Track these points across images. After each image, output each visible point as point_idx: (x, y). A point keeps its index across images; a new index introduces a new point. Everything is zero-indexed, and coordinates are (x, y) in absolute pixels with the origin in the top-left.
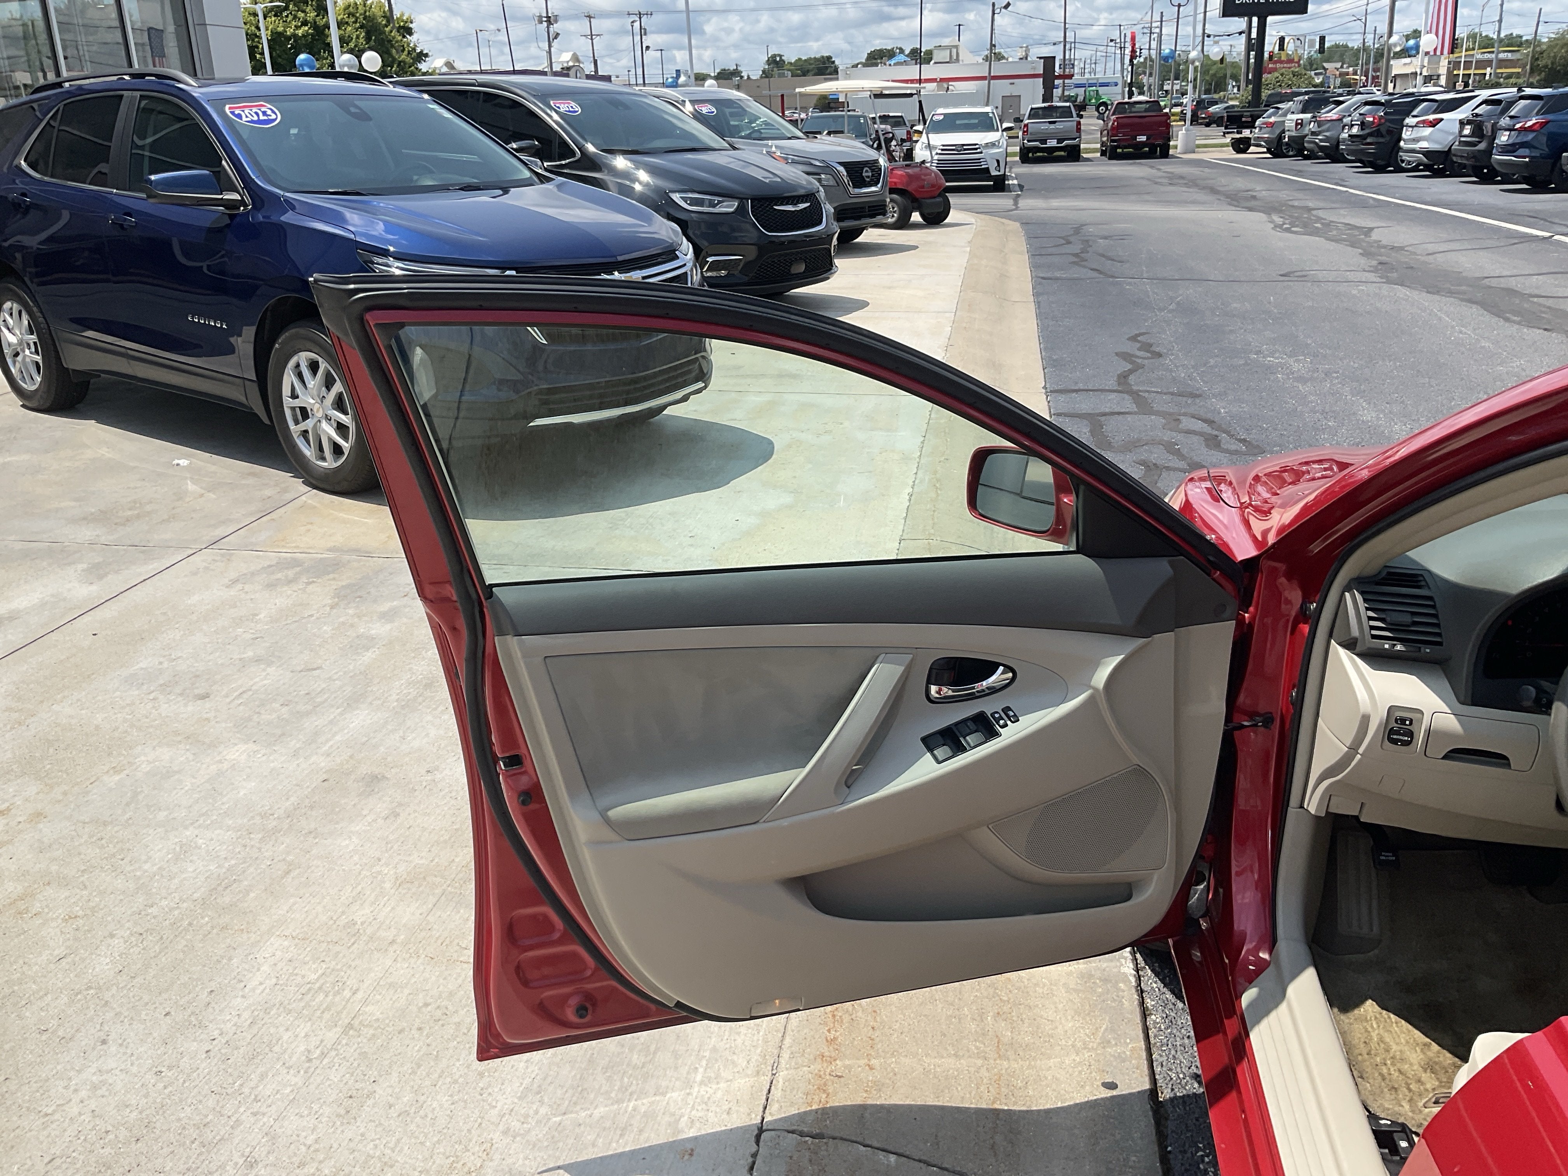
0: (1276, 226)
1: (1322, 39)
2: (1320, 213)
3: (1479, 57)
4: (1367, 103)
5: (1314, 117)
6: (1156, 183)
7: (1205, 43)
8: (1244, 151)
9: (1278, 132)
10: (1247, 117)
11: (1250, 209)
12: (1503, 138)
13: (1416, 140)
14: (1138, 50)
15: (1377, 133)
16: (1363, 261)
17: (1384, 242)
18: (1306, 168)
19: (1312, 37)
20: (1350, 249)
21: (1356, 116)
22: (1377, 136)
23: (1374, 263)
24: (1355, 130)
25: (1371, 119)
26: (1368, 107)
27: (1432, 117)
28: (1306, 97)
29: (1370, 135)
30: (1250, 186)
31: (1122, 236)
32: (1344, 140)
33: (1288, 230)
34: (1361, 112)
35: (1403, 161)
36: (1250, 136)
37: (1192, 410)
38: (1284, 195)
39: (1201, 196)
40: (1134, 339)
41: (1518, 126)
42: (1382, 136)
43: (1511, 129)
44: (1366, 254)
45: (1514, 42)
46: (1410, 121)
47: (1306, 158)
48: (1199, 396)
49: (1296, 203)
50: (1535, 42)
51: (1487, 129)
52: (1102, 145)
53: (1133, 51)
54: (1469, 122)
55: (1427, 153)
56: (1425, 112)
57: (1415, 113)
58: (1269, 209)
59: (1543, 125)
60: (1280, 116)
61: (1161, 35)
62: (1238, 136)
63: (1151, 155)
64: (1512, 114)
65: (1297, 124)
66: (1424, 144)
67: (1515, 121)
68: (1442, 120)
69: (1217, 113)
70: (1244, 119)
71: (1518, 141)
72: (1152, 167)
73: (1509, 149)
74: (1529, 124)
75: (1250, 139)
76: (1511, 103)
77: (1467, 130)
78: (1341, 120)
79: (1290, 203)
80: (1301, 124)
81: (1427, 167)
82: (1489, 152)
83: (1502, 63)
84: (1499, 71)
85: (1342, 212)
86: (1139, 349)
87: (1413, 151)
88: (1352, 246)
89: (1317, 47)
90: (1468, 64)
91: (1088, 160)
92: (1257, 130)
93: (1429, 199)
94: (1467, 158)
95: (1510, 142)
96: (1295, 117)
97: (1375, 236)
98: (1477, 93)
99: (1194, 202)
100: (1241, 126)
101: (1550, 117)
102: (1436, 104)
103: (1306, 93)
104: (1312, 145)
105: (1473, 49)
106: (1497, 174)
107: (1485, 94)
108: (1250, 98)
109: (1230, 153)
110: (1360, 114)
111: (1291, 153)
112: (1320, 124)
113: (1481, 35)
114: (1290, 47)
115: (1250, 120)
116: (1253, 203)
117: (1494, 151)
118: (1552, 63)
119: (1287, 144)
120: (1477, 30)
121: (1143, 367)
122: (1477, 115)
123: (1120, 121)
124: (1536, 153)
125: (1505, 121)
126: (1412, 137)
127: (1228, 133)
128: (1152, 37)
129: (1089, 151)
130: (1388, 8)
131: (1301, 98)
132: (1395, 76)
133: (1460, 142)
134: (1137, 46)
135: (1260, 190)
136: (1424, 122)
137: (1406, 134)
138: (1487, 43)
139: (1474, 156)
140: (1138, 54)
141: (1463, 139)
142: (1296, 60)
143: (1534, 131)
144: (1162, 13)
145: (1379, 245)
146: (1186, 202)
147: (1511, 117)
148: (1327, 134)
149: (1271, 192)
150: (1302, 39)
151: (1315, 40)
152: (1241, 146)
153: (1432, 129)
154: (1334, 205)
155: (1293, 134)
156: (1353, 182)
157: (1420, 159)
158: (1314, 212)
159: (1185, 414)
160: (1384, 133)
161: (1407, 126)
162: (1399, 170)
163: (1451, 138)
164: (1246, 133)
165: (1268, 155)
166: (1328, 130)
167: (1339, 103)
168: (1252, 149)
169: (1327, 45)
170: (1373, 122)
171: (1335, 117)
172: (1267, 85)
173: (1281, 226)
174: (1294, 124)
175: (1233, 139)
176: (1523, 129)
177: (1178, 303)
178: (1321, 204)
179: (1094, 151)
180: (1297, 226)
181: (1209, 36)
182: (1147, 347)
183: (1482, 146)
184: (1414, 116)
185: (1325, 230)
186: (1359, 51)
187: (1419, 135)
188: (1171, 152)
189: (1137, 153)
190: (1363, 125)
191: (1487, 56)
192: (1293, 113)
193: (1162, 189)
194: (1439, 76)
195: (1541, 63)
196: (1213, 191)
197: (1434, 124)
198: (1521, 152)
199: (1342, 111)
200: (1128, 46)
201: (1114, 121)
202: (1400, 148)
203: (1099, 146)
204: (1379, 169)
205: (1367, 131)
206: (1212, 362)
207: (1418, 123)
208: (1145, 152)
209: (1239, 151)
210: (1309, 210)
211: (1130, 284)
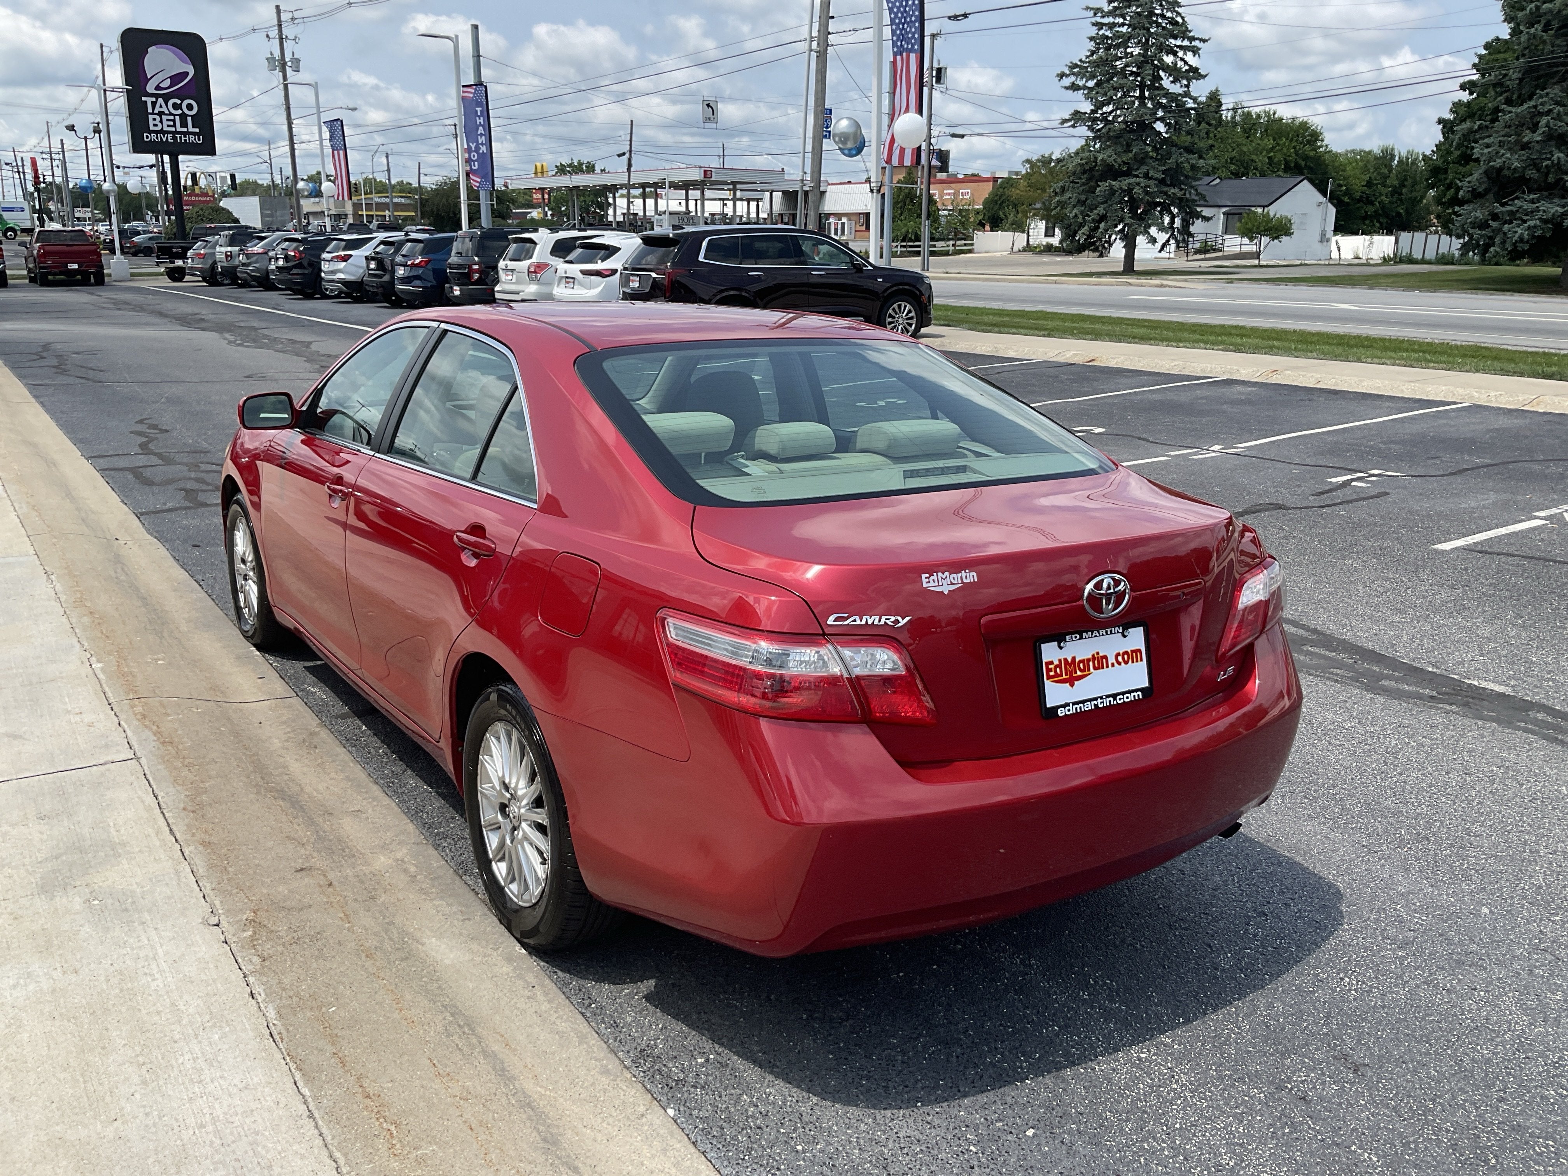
0: (230, 342)
1: (233, 177)
2: (266, 332)
3: (377, 200)
4: (287, 240)
5: (241, 250)
6: (103, 308)
7: (115, 173)
8: (180, 280)
9: (210, 262)
10: (177, 248)
11: (203, 330)
12: (401, 272)
13: (334, 272)
14: (41, 176)
15: (299, 266)
16: (308, 365)
17: (322, 352)
18: (241, 295)
19: (223, 174)
20: (296, 357)
21: (279, 249)
22: (300, 268)
23: (317, 367)
24: (281, 263)
25: (293, 254)
26: (287, 243)
27: (343, 253)
28: (231, 232)
29: (295, 267)
30: (196, 311)
31: (93, 352)
32: (273, 271)
33: (239, 345)
34: (283, 247)
35: (327, 290)
36: (184, 266)
37: (205, 460)
38: (229, 318)
39: (152, 319)
40: (141, 422)
41: (409, 263)
42: (305, 268)
43: (405, 265)
44: (308, 360)
45: (404, 188)
46: (325, 256)
47: (241, 286)
48: (208, 452)
49: (242, 324)
50: (420, 189)
51: (387, 262)
52: (30, 271)
53: (36, 177)
54: (373, 259)
55: (345, 283)
56: (336, 249)
57: (328, 250)
58: (221, 328)
59: (427, 262)
60: (210, 248)
61: (65, 163)
62: (172, 266)
63: (84, 282)
64: (404, 253)
65: (227, 256)
66: (341, 276)
67: (407, 258)
68: (351, 256)
69: (142, 243)
70: (174, 250)
71: (411, 274)
72: (92, 294)
73: (406, 280)
74: (417, 261)
75: (185, 268)
76: (401, 244)
77: (373, 265)
78: (266, 253)
79: (237, 324)
80: (231, 256)
81: (348, 295)
82: (392, 283)
83: (398, 207)
84: (396, 213)
85: (283, 330)
86: (148, 428)
87: (333, 281)
88: (297, 356)
89: (229, 182)
90: (369, 207)
91: (15, 286)
92: (189, 261)
93: (353, 320)
94: (377, 287)
95: (406, 275)
96: (223, 249)
97: (314, 347)
98: (375, 235)
99: (147, 324)
100: (174, 257)
101: (432, 256)
102: (344, 243)
103: (230, 228)
104: (245, 275)
105: (371, 193)
106: (403, 301)
107: (382, 236)
108: (175, 230)
109: (166, 281)
110: (283, 249)
111: (226, 282)
112: (248, 256)
113: (375, 180)
114: (202, 182)
115: (180, 250)
116: (203, 325)
117: (396, 282)
118: (438, 210)
119: (221, 273)
120: (371, 177)
121: (157, 439)
122: (378, 253)
123: (46, 248)
124: (429, 285)
125: (399, 259)
126: (330, 269)
127: (161, 263)
128: (55, 164)
129: (14, 277)
130: (289, 154)
131: (226, 233)
132: (308, 213)
133: (369, 274)
134: (40, 172)
135: (205, 312)
136: (337, 257)
137: (325, 266)
138: (382, 188)
139: (382, 285)
140: (41, 180)
141: (371, 272)
142: (210, 194)
143: (422, 267)
144: (62, 141)
145: (317, 353)
146: (139, 324)
147: (403, 256)
148: (257, 265)
149: (218, 316)
150: (213, 175)
151: (226, 177)
152: (176, 275)
153: (344, 263)
154: (275, 325)
155: (225, 264)
156: (287, 307)
157: (339, 288)
158: (260, 331)
159: (202, 463)
160: (306, 264)
161: (324, 260)
162: (325, 297)
163: (362, 271)
164: (179, 263)
165: (205, 284)
166: (256, 262)
167: (262, 239)
168: (187, 278)
169: (238, 181)
170: (295, 256)
171: (261, 250)
172: (189, 218)
173: (234, 342)
174: (224, 256)
175: (166, 268)
176: (413, 265)
177: (167, 398)
178: (264, 325)
179: (22, 277)
180: (248, 342)
181: (118, 167)
182: (154, 427)
183: (386, 278)
184: (328, 252)
185: (272, 343)
186: (270, 189)
187: (335, 268)
188: (106, 279)
189: (70, 281)
190: (287, 258)
191: (384, 200)
192: (221, 246)
193: (111, 313)
194: (346, 215)
195: (428, 209)
196: (162, 314)
197: (345, 259)
198: (418, 282)
199: (266, 245)
200: (28, 169)
201: (40, 248)
202: (322, 279)
203: (25, 272)
204: (309, 297)
205: (289, 264)
206: (210, 433)
207: (333, 258)
208: (78, 280)
209: (174, 279)
210: (255, 329)
211: (118, 386)
